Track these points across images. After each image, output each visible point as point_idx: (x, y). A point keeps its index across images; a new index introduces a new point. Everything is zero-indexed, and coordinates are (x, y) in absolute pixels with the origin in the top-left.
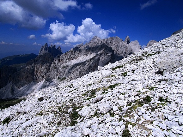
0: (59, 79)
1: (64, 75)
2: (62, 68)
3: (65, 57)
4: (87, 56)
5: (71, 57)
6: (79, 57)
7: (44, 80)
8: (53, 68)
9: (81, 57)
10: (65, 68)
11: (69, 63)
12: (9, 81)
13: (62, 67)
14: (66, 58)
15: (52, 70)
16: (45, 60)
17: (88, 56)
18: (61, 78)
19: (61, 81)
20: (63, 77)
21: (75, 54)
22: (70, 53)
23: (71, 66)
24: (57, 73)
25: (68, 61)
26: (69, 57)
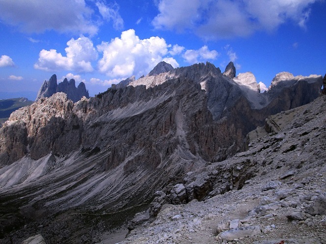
0: (83, 151)
1: (97, 143)
2: (92, 127)
3: (99, 102)
4: (146, 101)
5: (112, 102)
6: (129, 104)
7: (50, 155)
8: (72, 127)
9: (134, 103)
10: (98, 128)
11: (108, 117)
13: (91, 125)
14: (101, 105)
15: (68, 131)
17: (150, 101)
19: (88, 156)
20: (93, 148)
21: (120, 96)
22: (110, 94)
23: (111, 123)
24: (80, 138)
25: (106, 112)
26: (106, 104)
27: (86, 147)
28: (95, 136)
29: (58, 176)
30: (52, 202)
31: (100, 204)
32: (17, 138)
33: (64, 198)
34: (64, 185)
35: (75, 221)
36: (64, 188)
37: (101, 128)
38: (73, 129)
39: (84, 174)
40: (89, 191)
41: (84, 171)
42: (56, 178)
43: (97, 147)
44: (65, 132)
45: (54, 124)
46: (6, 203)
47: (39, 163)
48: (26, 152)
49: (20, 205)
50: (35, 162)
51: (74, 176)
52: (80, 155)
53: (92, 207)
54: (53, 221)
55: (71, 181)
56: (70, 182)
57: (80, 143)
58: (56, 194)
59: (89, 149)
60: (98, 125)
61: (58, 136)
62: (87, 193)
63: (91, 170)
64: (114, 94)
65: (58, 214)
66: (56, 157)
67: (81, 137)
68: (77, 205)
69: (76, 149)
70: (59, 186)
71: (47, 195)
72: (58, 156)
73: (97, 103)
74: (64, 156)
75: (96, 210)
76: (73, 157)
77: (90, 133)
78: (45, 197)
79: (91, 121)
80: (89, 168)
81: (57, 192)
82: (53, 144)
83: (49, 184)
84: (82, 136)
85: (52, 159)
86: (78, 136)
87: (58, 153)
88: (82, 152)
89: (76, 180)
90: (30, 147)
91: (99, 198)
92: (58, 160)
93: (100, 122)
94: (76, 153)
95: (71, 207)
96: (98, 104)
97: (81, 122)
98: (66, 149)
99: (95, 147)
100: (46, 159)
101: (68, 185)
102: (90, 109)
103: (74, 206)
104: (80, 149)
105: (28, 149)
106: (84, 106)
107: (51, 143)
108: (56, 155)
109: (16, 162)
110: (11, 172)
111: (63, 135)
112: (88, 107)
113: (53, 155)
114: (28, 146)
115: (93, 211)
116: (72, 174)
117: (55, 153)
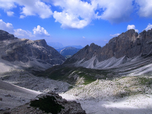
27: (144, 54)
28: (150, 48)
29: (128, 65)
30: (122, 73)
32: (110, 49)
33: (129, 72)
34: (130, 68)
35: (134, 81)
38: (137, 45)
39: (142, 64)
40: (145, 70)
41: (142, 63)
42: (126, 66)
43: (151, 54)
44: (133, 47)
45: (127, 43)
46: (102, 72)
47: (119, 60)
48: (114, 55)
49: (107, 73)
50: (117, 59)
51: (136, 65)
52: (140, 57)
54: (121, 79)
56: (133, 67)
57: (141, 52)
58: (125, 71)
59: (146, 55)
61: (129, 48)
62: (143, 71)
63: (147, 62)
66: (127, 58)
67: (141, 49)
69: (138, 55)
70: (127, 68)
71: (120, 70)
72: (128, 57)
74: (131, 58)
75: (149, 78)
76: (136, 58)
77: (147, 46)
78: (119, 71)
79: (148, 42)
80: (146, 61)
81: (126, 70)
82: (126, 52)
83: (123, 67)
85: (125, 59)
86: (140, 48)
87: (128, 56)
88: (142, 56)
89: (137, 66)
92: (128, 59)
94: (138, 56)
95: (132, 76)
97: (142, 42)
98: (132, 55)
99: (149, 54)
100: (123, 58)
101: (132, 68)
102: (148, 35)
103: (134, 75)
104: (141, 55)
105: (115, 54)
106: (144, 34)
107: (126, 51)
108: (127, 57)
109: (109, 59)
110: (107, 62)
111: (131, 48)
112: (147, 34)
113: (126, 57)
114: (115, 52)
115: (147, 78)
116: (135, 64)
117: (127, 56)
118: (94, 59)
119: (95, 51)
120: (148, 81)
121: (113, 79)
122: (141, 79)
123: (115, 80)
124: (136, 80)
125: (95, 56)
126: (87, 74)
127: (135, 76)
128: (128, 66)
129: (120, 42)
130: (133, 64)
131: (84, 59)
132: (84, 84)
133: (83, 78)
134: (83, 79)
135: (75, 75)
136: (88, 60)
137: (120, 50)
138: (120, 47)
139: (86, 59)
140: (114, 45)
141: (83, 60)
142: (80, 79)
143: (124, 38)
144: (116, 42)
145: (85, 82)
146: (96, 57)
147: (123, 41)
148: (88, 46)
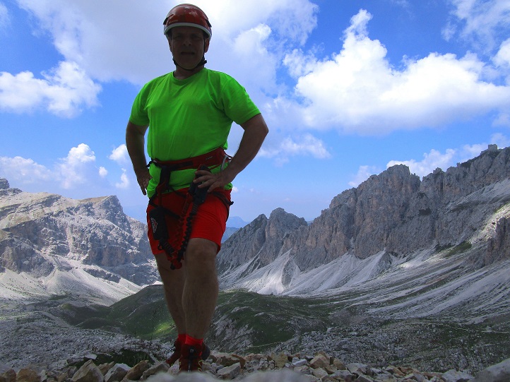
0: (439, 248)
1: (463, 235)
2: (454, 211)
5: (491, 171)
7: (384, 252)
8: (417, 212)
10: (465, 212)
11: (484, 194)
12: (282, 249)
13: (452, 208)
14: (470, 177)
15: (411, 218)
16: (390, 187)
18: (450, 246)
19: (448, 255)
20: (457, 244)
22: (487, 159)
23: (491, 203)
24: (433, 230)
25: (479, 188)
26: (480, 174)
27: (443, 243)
28: (460, 224)
29: (395, 280)
30: (379, 309)
31: (476, 315)
32: (336, 228)
33: (401, 305)
34: (402, 289)
35: (419, 335)
36: (403, 293)
37: (472, 211)
38: (419, 215)
39: (440, 275)
40: (451, 294)
41: (439, 272)
42: (390, 283)
43: (464, 242)
44: (407, 219)
45: (390, 207)
46: (314, 305)
47: (367, 263)
48: (348, 248)
49: (330, 310)
50: (360, 261)
51: (423, 279)
52: (432, 254)
53: (456, 319)
54: (377, 330)
55: (417, 284)
56: (413, 286)
57: (433, 236)
58: (388, 301)
60: (466, 207)
61: (395, 226)
62: (445, 298)
63: (454, 269)
64: (493, 158)
65: (386, 322)
66: (391, 256)
67: (433, 228)
68: (425, 314)
69: (425, 246)
70: (393, 291)
71: (373, 300)
72: (396, 255)
73: (462, 175)
74: (404, 256)
75: (467, 323)
76: (419, 258)
77: (450, 218)
78: (369, 302)
79: (450, 203)
80: (451, 267)
81: (390, 297)
82: (387, 237)
83: (379, 289)
84: (436, 224)
85: (387, 260)
86: (428, 225)
87: (396, 251)
88: (437, 250)
89: (424, 283)
90: (355, 241)
91: (473, 306)
92: (395, 260)
93: (468, 203)
94: (425, 251)
95: (412, 316)
96: (464, 177)
97: (434, 204)
98: (408, 246)
99: (460, 242)
100: (377, 258)
101: (409, 290)
102: (449, 184)
103: (419, 316)
104: (433, 246)
105: (352, 243)
106: (438, 180)
107: (385, 235)
108: (392, 253)
109: (334, 261)
110: (327, 272)
111: (403, 223)
112: (445, 181)
113: (387, 253)
114: (352, 239)
115: (460, 324)
116: (417, 277)
117: (391, 250)
118: (285, 264)
119: (285, 234)
120: (466, 333)
121: (351, 331)
122: (441, 327)
123: (356, 333)
124: (425, 330)
125: (289, 252)
126: (260, 314)
127: (420, 319)
128: (397, 284)
129: (365, 205)
130: (413, 278)
131: (250, 262)
132: (250, 350)
133: (249, 328)
134: (248, 332)
135: (219, 318)
136: (263, 265)
137: (368, 230)
138: (368, 220)
139: (258, 261)
140: (346, 214)
141: (246, 265)
142: (236, 333)
143: (377, 194)
144: (353, 205)
145: (254, 343)
146: (291, 254)
147: (374, 202)
148: (262, 217)
